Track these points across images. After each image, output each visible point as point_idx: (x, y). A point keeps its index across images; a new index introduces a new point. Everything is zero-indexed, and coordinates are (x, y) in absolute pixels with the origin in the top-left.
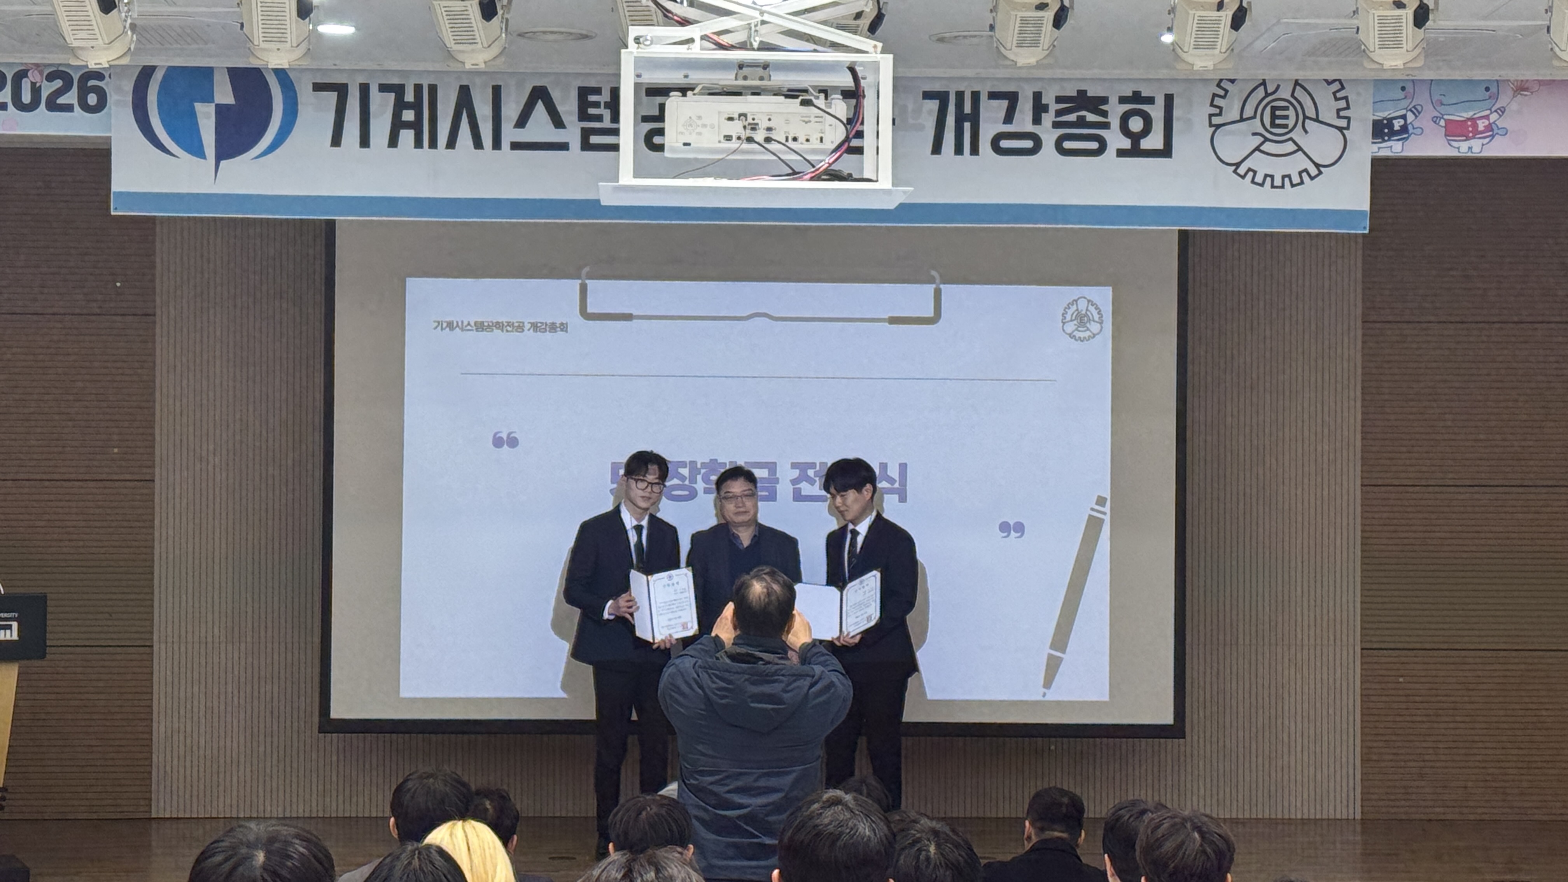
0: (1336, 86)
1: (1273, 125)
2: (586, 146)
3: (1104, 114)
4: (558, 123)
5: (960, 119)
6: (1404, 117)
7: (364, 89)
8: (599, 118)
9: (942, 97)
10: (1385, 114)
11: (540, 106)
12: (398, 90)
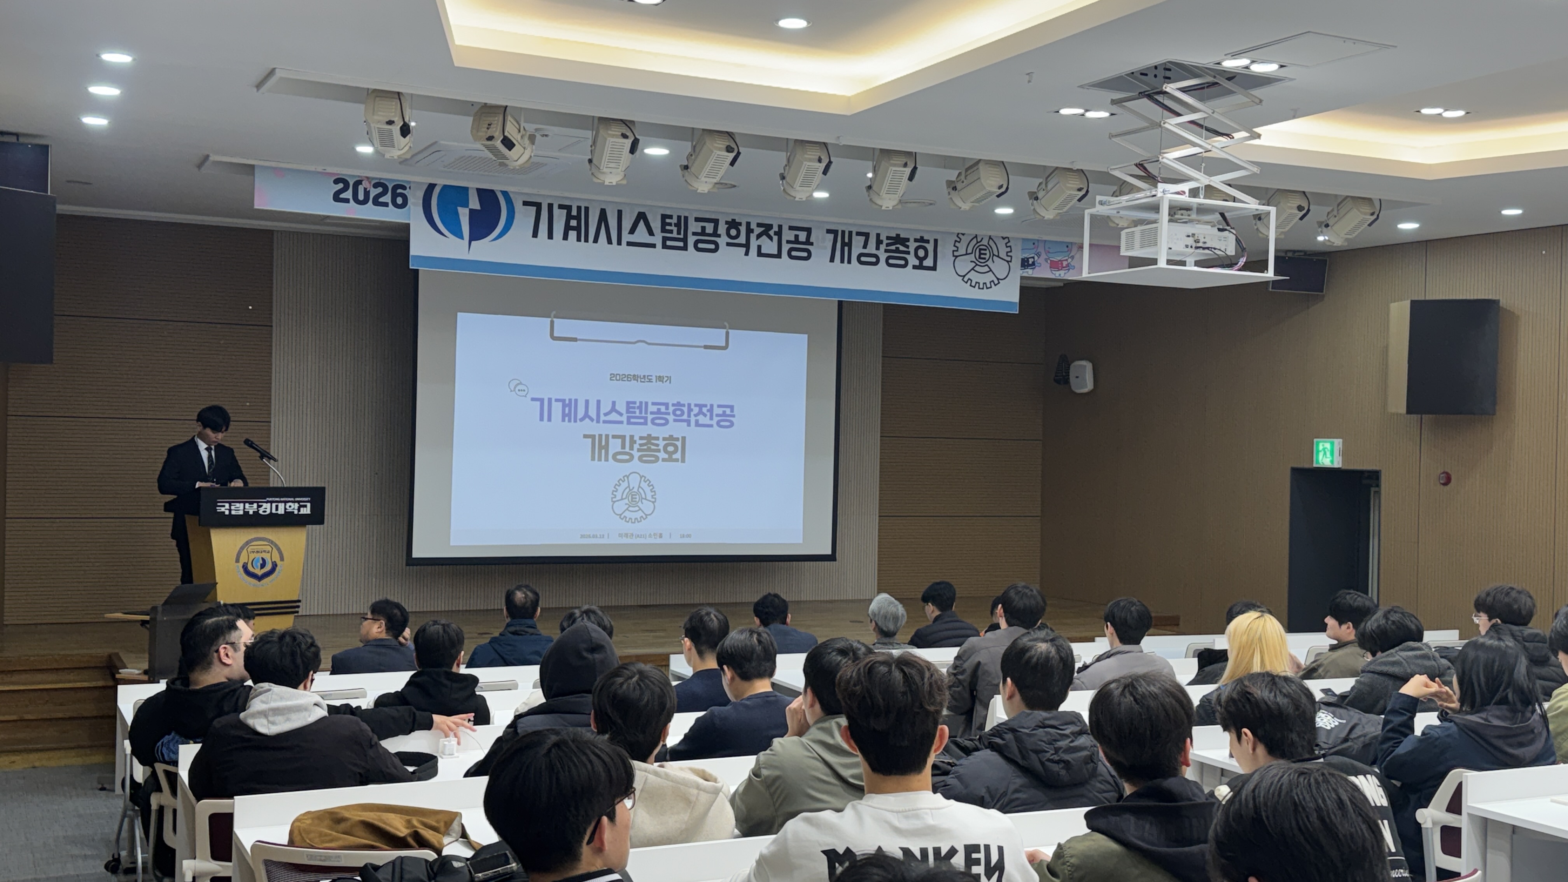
0: (1007, 240)
1: (980, 258)
2: (665, 246)
3: (908, 247)
4: (651, 233)
5: (843, 244)
6: (1033, 258)
7: (550, 206)
8: (671, 232)
9: (834, 232)
10: (1026, 255)
11: (642, 224)
12: (568, 208)
